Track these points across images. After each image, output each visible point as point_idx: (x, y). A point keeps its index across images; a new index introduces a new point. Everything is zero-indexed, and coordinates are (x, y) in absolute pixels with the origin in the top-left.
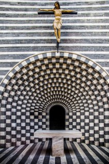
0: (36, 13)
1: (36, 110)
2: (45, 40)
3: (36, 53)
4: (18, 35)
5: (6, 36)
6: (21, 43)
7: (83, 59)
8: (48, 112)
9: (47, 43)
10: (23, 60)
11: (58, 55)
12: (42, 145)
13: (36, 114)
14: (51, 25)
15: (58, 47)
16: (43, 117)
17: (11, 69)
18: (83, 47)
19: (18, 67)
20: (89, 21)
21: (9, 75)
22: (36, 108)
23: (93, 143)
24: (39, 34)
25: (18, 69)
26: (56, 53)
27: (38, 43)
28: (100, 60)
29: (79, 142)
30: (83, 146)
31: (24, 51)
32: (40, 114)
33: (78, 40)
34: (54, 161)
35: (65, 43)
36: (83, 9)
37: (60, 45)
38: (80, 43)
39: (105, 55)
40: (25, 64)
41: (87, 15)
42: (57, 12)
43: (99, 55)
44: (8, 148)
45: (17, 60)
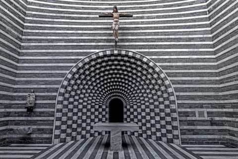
0: (98, 16)
1: (96, 103)
2: (105, 40)
3: (97, 51)
4: (82, 35)
5: (71, 36)
6: (84, 42)
7: (138, 56)
8: (108, 105)
9: (107, 42)
10: (85, 57)
11: (116, 52)
12: (102, 139)
13: (97, 107)
14: (110, 26)
15: (116, 46)
16: (103, 110)
17: (74, 65)
18: (138, 45)
19: (81, 63)
20: (143, 23)
21: (73, 70)
22: (96, 102)
23: (150, 137)
24: (100, 35)
25: (80, 65)
26: (115, 51)
27: (99, 42)
28: (153, 57)
29: (137, 136)
30: (140, 140)
31: (86, 49)
32: (100, 107)
33: (133, 39)
34: (112, 156)
35: (122, 42)
36: (138, 13)
37: (118, 44)
38: (135, 42)
39: (157, 52)
40: (87, 60)
41: (142, 18)
42: (115, 15)
43: (153, 52)
44: (68, 142)
45: (80, 57)
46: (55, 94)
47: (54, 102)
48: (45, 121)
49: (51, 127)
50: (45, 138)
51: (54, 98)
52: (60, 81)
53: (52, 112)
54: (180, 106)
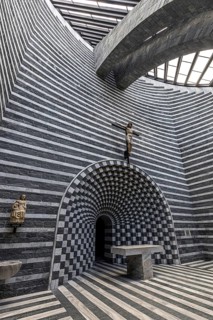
2: (114, 148)
3: (108, 158)
6: (94, 144)
7: (143, 174)
9: (116, 152)
10: (96, 162)
13: (88, 226)
18: (142, 163)
19: (91, 168)
21: (81, 175)
25: (90, 170)
28: (154, 177)
40: (98, 166)
45: (90, 161)
46: (56, 205)
47: (54, 216)
48: (36, 249)
49: (47, 259)
50: (34, 282)
51: (54, 211)
52: (65, 188)
53: (49, 233)
54: (176, 225)
